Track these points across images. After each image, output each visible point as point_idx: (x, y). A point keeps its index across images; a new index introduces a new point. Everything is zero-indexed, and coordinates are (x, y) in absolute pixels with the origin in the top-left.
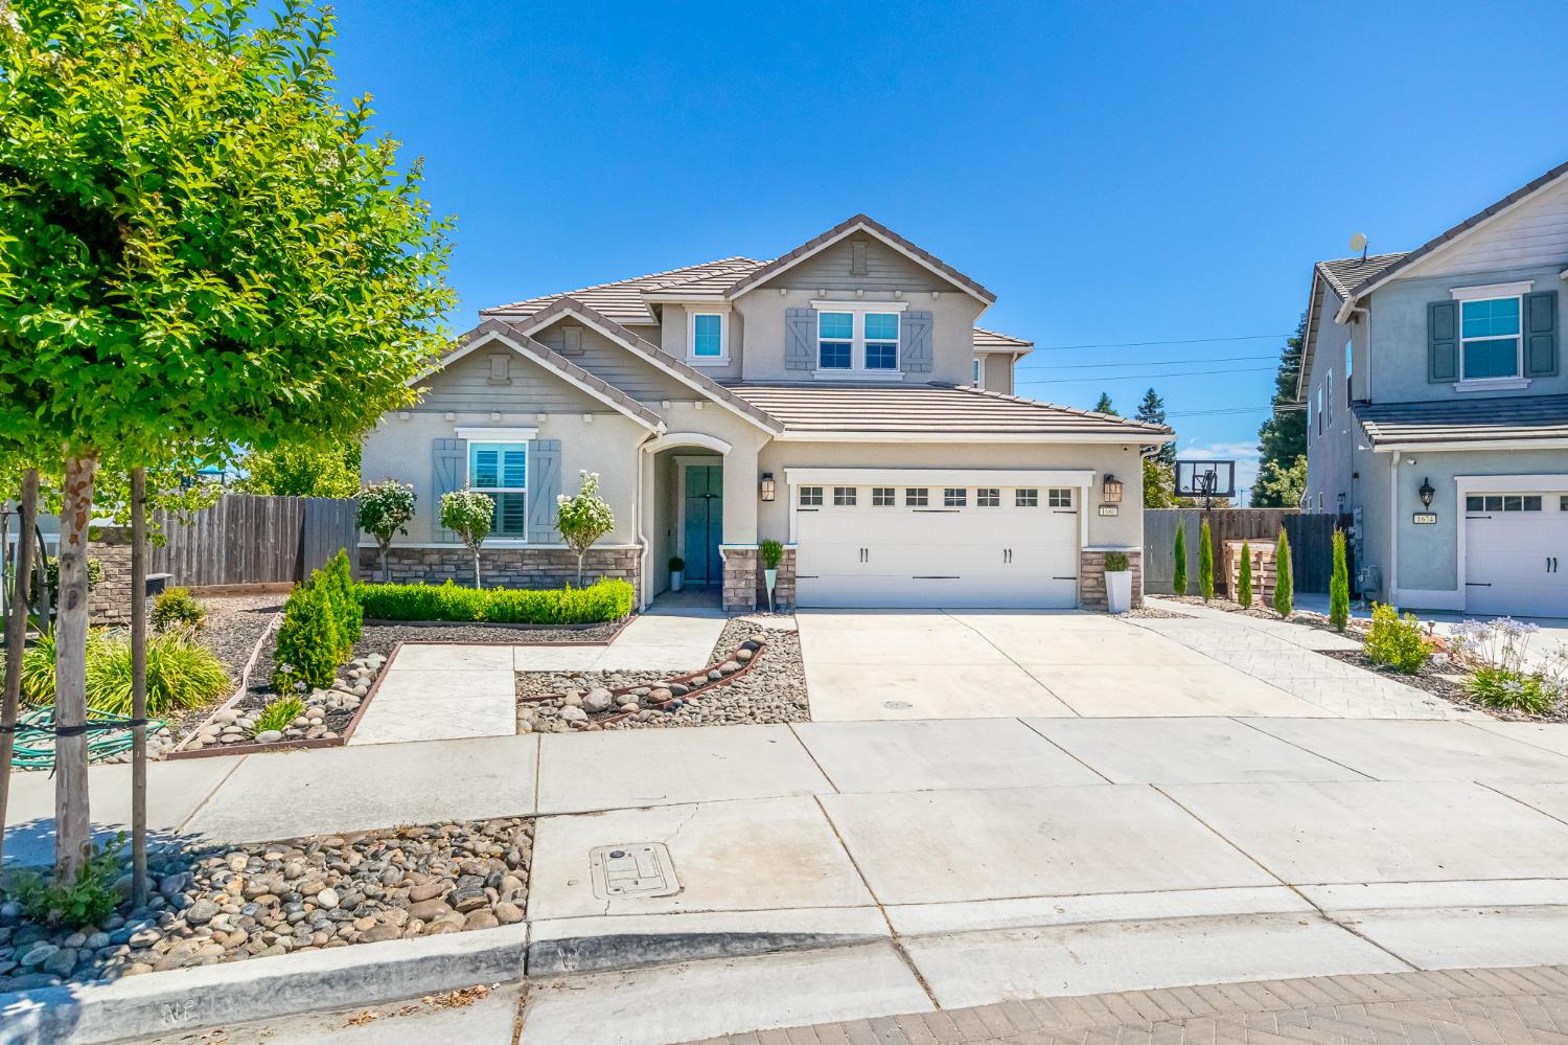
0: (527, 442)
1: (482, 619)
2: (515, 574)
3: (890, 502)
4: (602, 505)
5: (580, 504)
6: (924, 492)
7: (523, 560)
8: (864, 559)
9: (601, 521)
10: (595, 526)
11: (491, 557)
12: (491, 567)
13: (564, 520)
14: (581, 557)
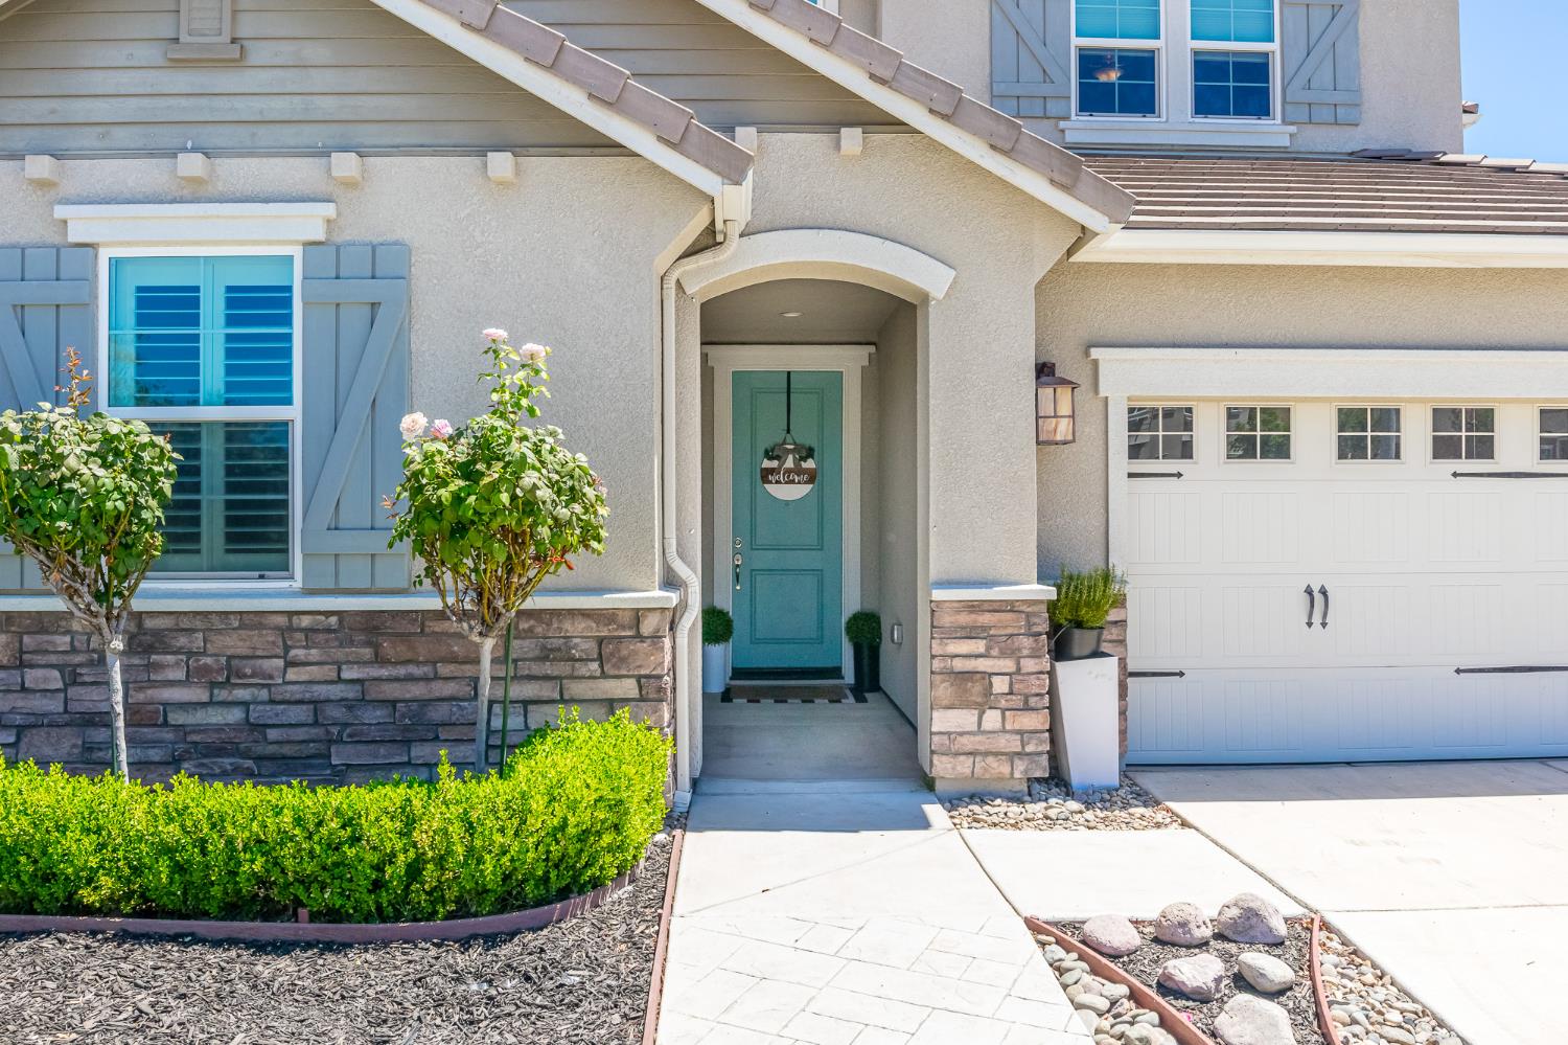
0: (297, 252)
1: (109, 908)
2: (264, 694)
3: (1388, 449)
4: (563, 454)
5: (486, 450)
6: (1483, 419)
7: (287, 649)
8: (1317, 619)
9: (563, 513)
10: (544, 532)
11: (182, 641)
12: (180, 675)
13: (428, 511)
14: (488, 645)
